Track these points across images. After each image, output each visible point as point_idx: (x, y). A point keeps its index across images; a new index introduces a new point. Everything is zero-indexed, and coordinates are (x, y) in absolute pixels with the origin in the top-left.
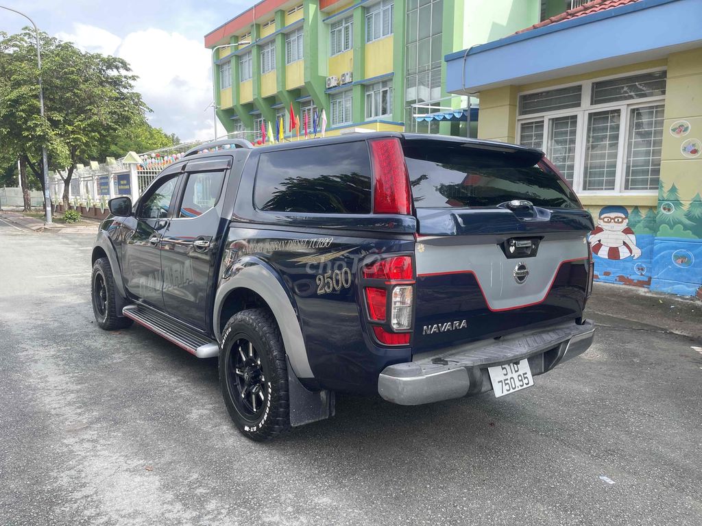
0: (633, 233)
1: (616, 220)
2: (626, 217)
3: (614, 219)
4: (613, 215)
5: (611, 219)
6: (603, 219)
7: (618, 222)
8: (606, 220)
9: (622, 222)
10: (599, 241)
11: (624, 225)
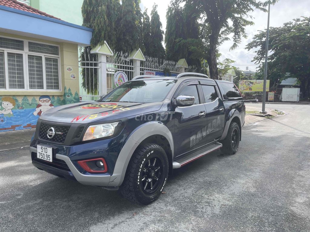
0: (53, 106)
1: (46, 101)
2: (50, 100)
3: (45, 101)
4: (45, 99)
5: (44, 101)
6: (41, 101)
7: (47, 102)
8: (42, 101)
9: (48, 102)
10: (41, 110)
11: (49, 103)
